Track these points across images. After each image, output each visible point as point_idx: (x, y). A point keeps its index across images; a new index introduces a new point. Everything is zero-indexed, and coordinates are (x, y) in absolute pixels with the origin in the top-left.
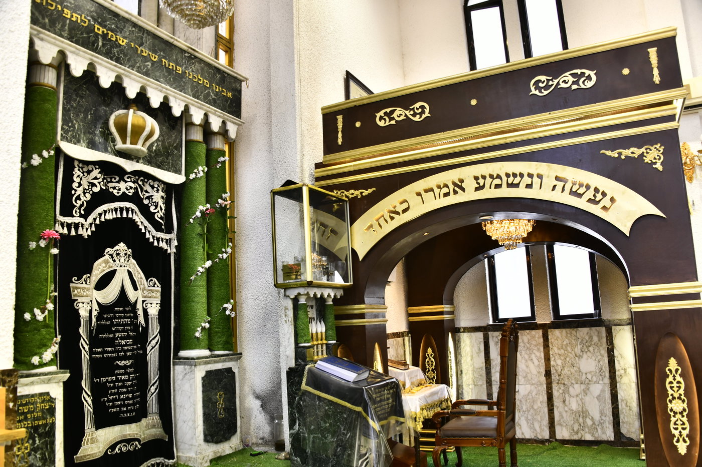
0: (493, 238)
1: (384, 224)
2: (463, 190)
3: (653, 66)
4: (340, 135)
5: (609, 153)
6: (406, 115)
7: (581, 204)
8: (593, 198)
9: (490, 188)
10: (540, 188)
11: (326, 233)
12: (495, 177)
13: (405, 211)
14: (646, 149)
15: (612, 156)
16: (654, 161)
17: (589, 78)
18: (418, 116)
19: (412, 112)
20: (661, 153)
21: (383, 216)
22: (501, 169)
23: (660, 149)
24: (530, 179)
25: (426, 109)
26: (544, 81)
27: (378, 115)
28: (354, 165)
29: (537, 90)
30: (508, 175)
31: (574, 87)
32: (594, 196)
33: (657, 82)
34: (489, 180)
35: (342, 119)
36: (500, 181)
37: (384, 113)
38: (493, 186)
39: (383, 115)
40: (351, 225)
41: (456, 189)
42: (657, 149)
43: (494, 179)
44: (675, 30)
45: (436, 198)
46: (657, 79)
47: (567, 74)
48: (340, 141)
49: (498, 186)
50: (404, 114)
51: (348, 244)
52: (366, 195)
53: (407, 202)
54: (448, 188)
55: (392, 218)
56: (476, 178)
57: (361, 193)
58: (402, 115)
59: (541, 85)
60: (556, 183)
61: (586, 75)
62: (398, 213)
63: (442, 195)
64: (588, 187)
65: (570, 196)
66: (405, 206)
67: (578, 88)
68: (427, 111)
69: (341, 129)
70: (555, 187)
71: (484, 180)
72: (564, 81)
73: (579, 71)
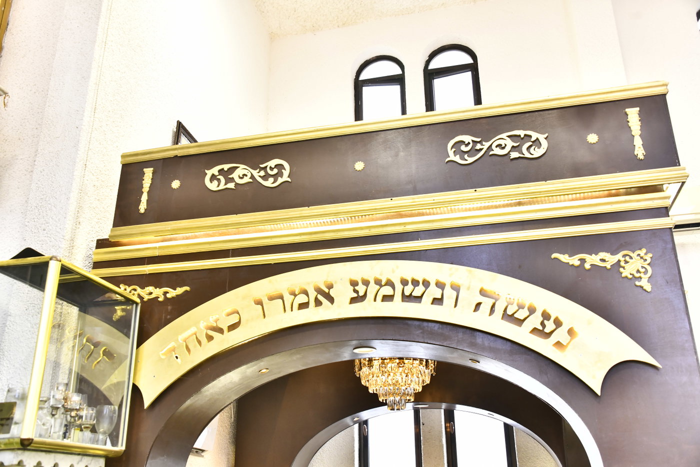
0: (371, 391)
1: (195, 346)
2: (331, 300)
3: (633, 133)
4: (144, 198)
5: (564, 258)
6: (252, 177)
7: (522, 335)
8: (541, 328)
9: (375, 300)
10: (455, 306)
11: (94, 355)
12: (383, 283)
13: (232, 327)
14: (624, 256)
15: (571, 263)
16: (637, 275)
17: (537, 142)
18: (271, 180)
19: (262, 173)
20: (649, 264)
21: (196, 334)
22: (393, 272)
23: (645, 257)
24: (440, 291)
25: (285, 170)
26: (469, 143)
27: (209, 173)
28: (160, 248)
29: (458, 156)
30: (404, 283)
31: (514, 155)
32: (542, 324)
33: (641, 157)
34: (373, 288)
35: (151, 175)
36: (392, 290)
37: (219, 171)
38: (379, 298)
39: (217, 173)
40: (138, 345)
41: (320, 297)
42: (642, 258)
43: (381, 286)
44: (666, 85)
45: (285, 311)
46: (640, 152)
47: (504, 135)
48: (143, 207)
49: (388, 298)
50: (249, 175)
51: (127, 376)
52: (173, 298)
53: (238, 313)
54: (308, 295)
55: (210, 338)
56: (354, 284)
57: (165, 293)
58: (246, 175)
59: (463, 148)
60: (481, 299)
61: (533, 139)
62: (220, 331)
63: (296, 306)
64: (532, 311)
65: (502, 321)
66: (234, 319)
67: (519, 157)
68: (286, 173)
69: (148, 189)
70: (478, 305)
71: (365, 287)
72: (499, 146)
73: (522, 133)
